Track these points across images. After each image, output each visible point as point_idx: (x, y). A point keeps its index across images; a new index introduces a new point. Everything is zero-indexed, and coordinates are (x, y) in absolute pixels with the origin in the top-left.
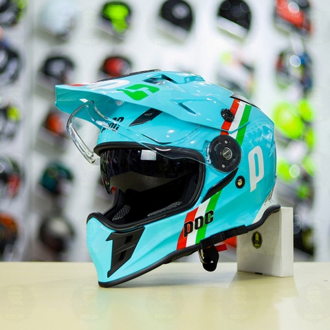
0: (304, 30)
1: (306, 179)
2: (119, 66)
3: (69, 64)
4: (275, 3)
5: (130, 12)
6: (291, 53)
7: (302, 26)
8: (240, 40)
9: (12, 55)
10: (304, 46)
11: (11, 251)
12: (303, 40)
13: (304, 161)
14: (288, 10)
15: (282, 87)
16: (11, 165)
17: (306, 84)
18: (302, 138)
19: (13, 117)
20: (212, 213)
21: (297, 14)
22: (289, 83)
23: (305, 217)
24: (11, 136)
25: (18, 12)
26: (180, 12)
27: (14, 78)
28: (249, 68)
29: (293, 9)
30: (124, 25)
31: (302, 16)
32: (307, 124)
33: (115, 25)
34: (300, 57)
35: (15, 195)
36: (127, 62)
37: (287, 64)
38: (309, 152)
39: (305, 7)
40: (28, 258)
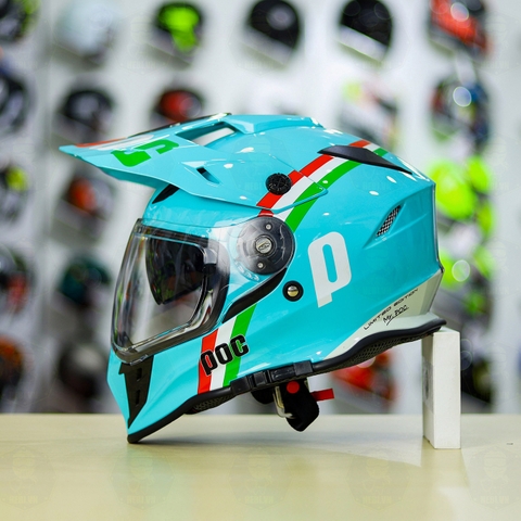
0: (475, 47)
1: (480, 282)
2: (183, 105)
3: (105, 101)
4: (430, 5)
5: (200, 19)
6: (456, 84)
7: (472, 41)
8: (375, 64)
9: (16, 87)
10: (477, 72)
11: (13, 397)
12: (474, 63)
13: (476, 254)
14: (450, 17)
15: (441, 137)
16: (14, 261)
17: (480, 133)
18: (472, 219)
19: (15, 185)
20: (241, 339)
21: (466, 22)
22: (452, 132)
23: (479, 344)
24: (13, 215)
25: (24, 19)
26: (280, 18)
27: (18, 123)
28: (389, 108)
29: (458, 14)
30: (192, 39)
31: (473, 26)
32: (481, 196)
33: (177, 40)
34: (471, 91)
35: (18, 309)
36: (197, 98)
37: (449, 101)
38: (485, 241)
39: (478, 11)
40: (40, 408)
